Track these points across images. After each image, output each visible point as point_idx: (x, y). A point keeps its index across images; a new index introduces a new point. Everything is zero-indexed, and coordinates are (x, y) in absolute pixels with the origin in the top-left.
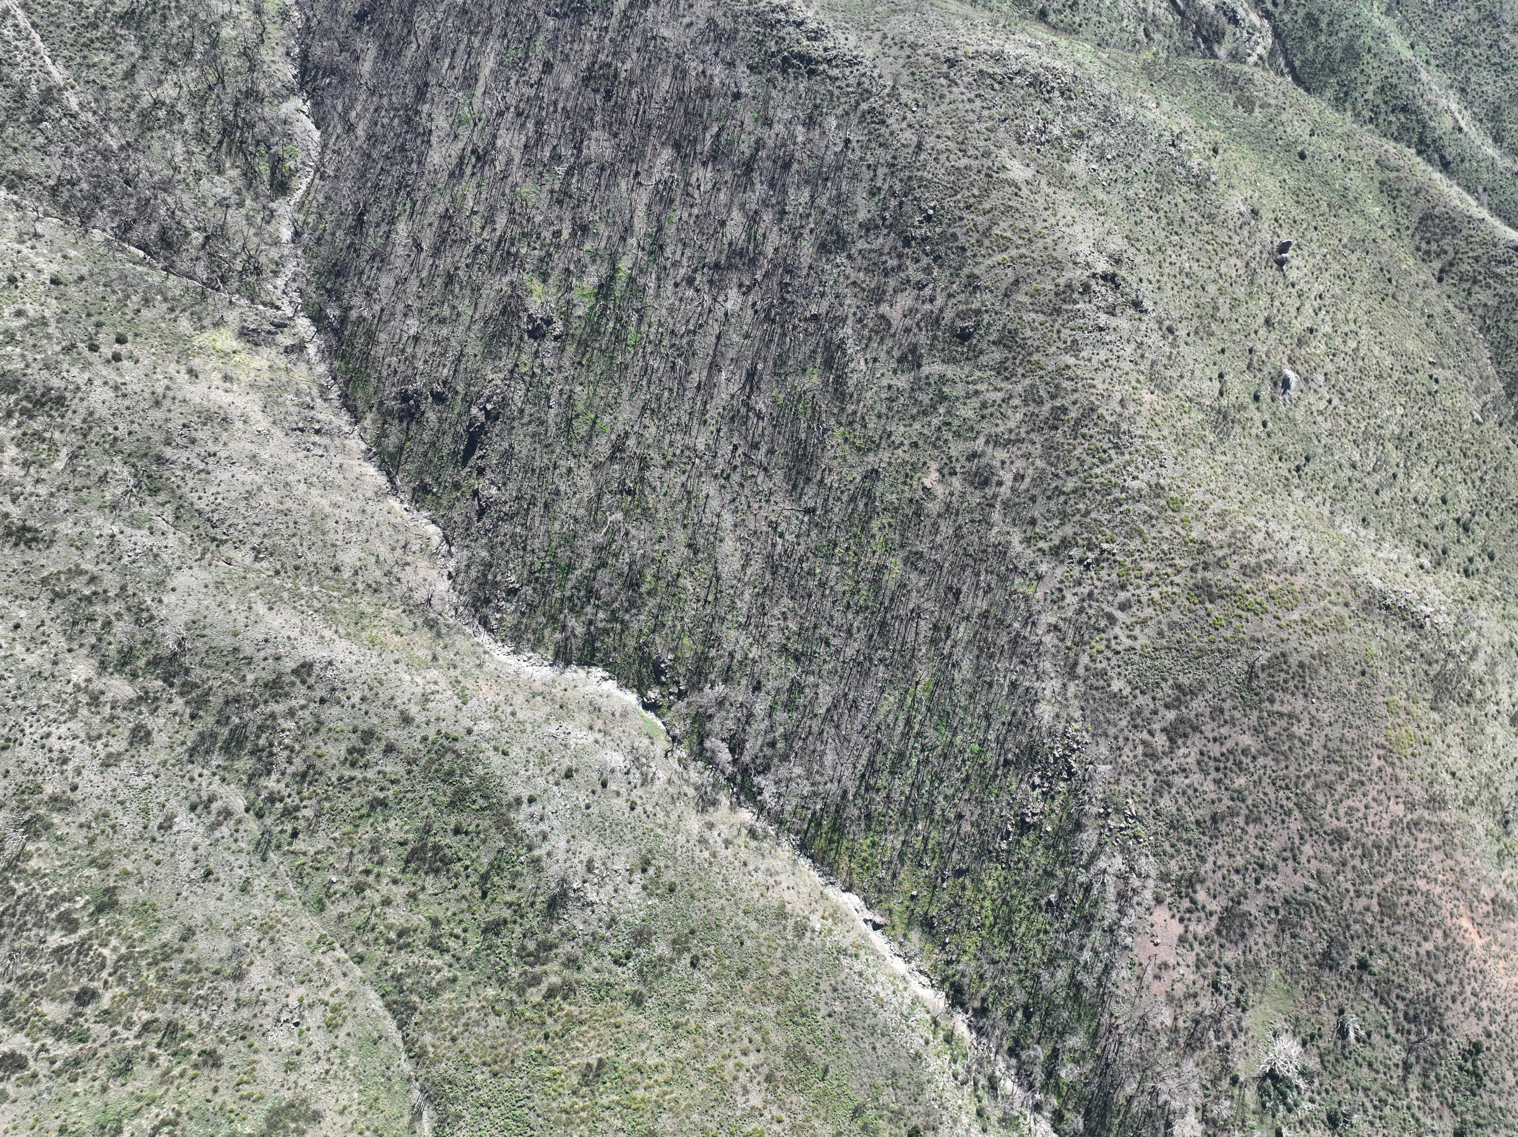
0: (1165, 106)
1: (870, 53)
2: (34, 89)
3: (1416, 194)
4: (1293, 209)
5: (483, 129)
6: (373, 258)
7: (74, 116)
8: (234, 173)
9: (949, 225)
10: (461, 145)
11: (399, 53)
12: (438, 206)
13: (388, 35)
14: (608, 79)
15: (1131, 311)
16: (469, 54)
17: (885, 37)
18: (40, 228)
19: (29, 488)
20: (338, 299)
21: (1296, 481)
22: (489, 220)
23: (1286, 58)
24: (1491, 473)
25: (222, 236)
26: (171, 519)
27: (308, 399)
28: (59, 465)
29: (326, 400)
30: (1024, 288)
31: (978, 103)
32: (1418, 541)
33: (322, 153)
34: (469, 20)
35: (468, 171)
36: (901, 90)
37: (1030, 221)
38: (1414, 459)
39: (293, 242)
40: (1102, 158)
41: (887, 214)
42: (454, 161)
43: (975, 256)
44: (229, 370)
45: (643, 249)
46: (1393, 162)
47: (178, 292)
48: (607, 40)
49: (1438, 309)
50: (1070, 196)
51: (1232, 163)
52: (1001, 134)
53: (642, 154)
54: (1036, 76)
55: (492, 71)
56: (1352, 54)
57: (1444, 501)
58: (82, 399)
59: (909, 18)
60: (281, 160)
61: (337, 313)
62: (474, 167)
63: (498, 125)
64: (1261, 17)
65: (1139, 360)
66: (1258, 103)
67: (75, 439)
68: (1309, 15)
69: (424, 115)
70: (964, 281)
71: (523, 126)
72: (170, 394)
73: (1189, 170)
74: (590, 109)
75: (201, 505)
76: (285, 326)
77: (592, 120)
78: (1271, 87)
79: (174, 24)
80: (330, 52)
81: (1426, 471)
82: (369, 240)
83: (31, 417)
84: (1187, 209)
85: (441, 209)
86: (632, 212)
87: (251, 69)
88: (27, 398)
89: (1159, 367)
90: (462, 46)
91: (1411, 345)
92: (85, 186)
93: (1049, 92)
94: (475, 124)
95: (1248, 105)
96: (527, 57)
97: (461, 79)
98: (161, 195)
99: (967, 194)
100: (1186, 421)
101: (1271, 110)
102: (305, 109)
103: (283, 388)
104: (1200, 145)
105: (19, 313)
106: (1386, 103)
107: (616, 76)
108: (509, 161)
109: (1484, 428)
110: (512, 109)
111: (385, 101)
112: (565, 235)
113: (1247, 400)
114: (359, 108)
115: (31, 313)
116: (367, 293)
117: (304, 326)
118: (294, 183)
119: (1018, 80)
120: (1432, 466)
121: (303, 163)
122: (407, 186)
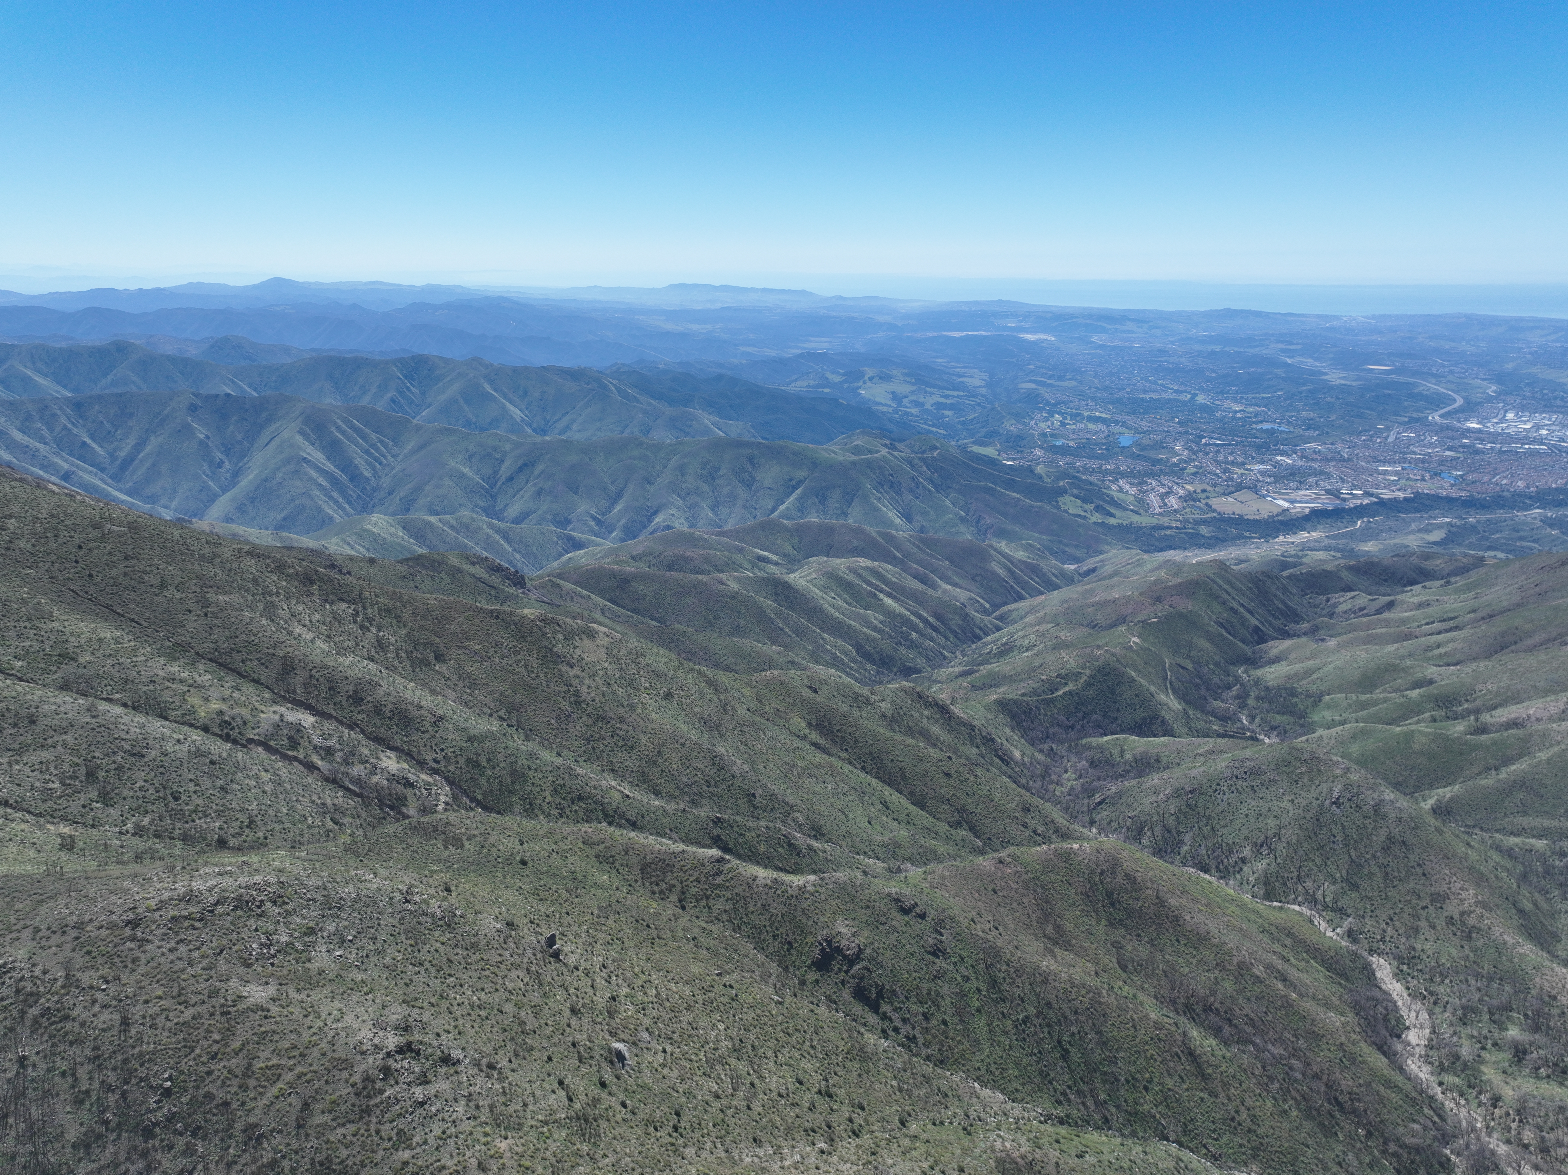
0: (382, 872)
1: (22, 954)
3: (627, 853)
4: (540, 906)
9: (197, 1087)
15: (443, 1070)
17: (37, 930)
21: (681, 1141)
23: (468, 796)
24: (815, 1037)
30: (318, 1107)
31: (183, 949)
32: (806, 1130)
36: (79, 975)
37: (294, 1036)
38: (756, 1060)
40: (343, 942)
41: (109, 1115)
43: (243, 1104)
46: (596, 838)
49: (696, 930)
50: (326, 991)
51: (468, 894)
52: (222, 966)
54: (239, 898)
56: (518, 776)
57: (801, 1083)
59: (62, 901)
64: (431, 775)
65: (476, 1113)
66: (464, 838)
68: (468, 761)
70: (241, 1138)
73: (433, 915)
78: (468, 822)
81: (772, 1064)
84: (448, 949)
89: (500, 1108)
91: (696, 969)
93: (259, 907)
95: (458, 843)
99: (206, 1043)
100: (553, 1147)
101: (478, 839)
104: (432, 891)
106: (564, 799)
109: (786, 1004)
113: (596, 1091)
119: (220, 909)
120: (773, 1059)
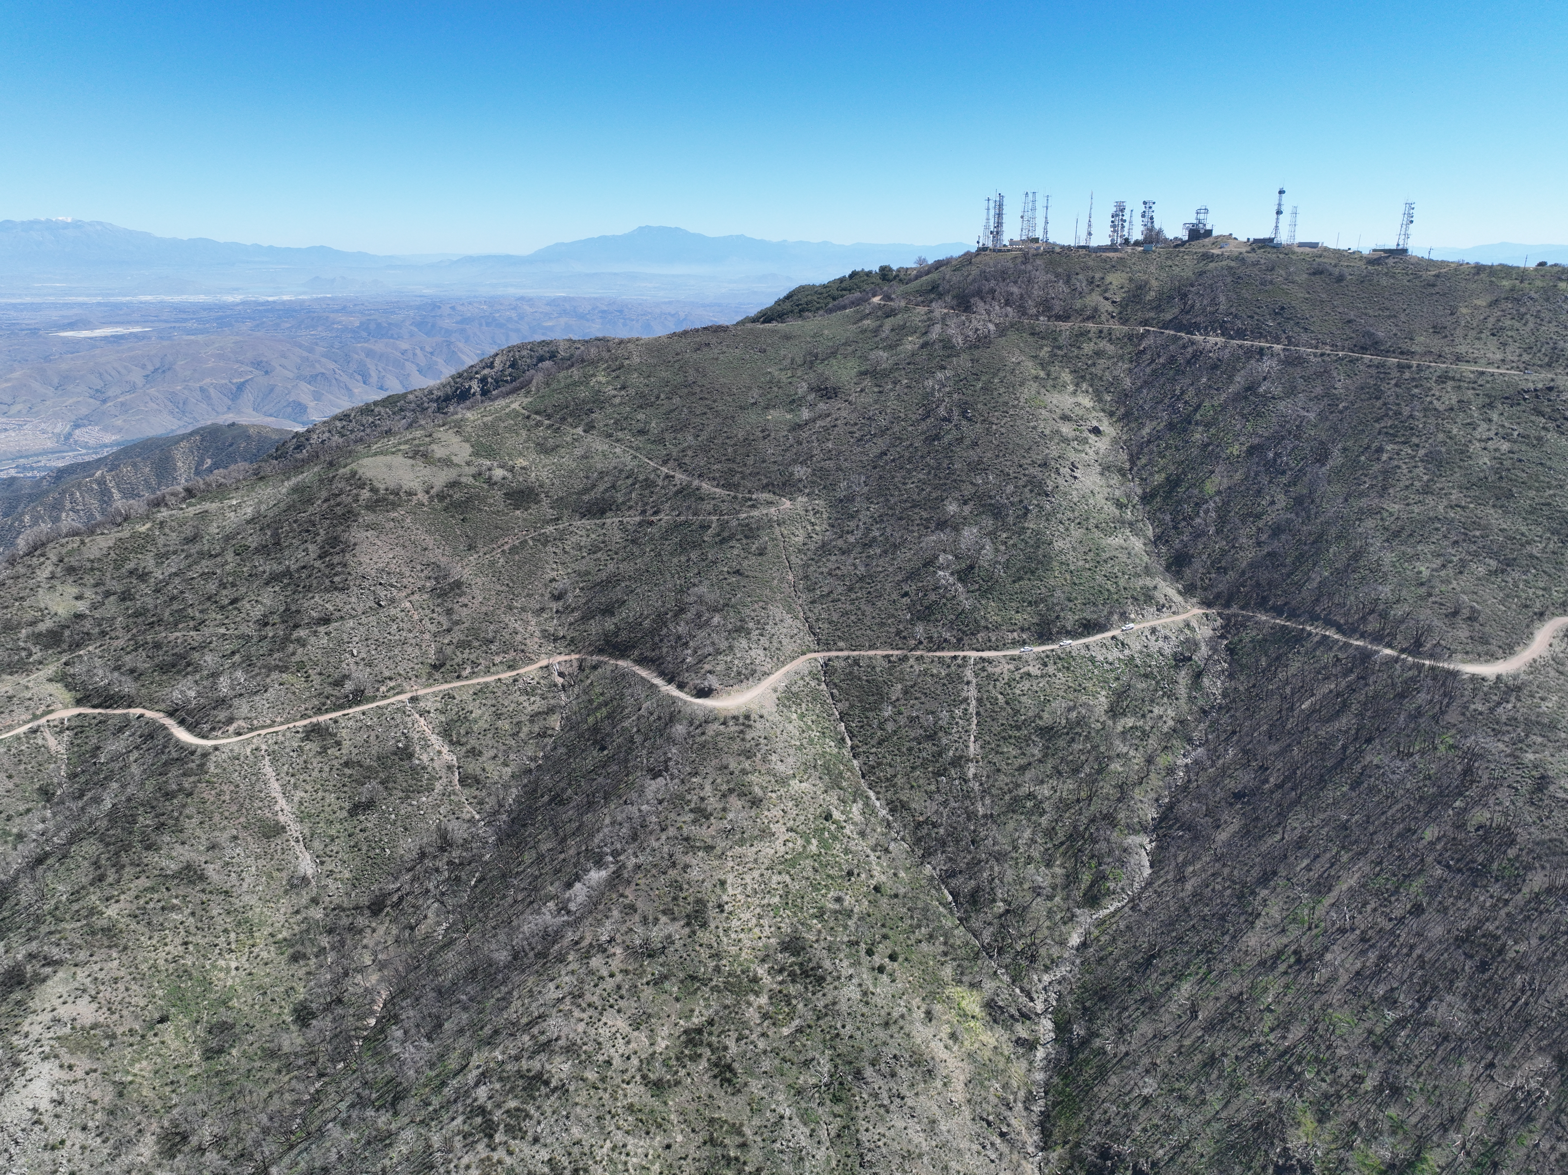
2: (951, 753)
5: (1317, 936)
6: (1143, 1001)
7: (965, 781)
8: (1059, 871)
10: (1285, 940)
11: (1260, 838)
12: (1234, 985)
13: (1257, 818)
14: (1489, 950)
16: (1332, 865)
18: (892, 846)
19: (754, 1037)
20: (1090, 1020)
22: (1283, 1025)
25: (1021, 916)
26: (833, 1134)
27: (1011, 1097)
28: (786, 1031)
29: (1026, 1109)
33: (1144, 889)
34: (1346, 837)
35: (1282, 968)
39: (1077, 949)
42: (1271, 952)
44: (960, 1029)
45: (1468, 1154)
47: (958, 942)
48: (1503, 913)
53: (1506, 1048)
55: (1350, 888)
58: (836, 988)
60: (1105, 878)
61: (1082, 1033)
62: (1290, 967)
63: (1336, 940)
67: (810, 1016)
69: (1258, 898)
71: (1363, 952)
72: (901, 1022)
74: (1454, 971)
75: (864, 1137)
76: (1029, 1019)
77: (1452, 982)
79: (1077, 746)
80: (1195, 812)
82: (1148, 982)
83: (793, 981)
85: (1235, 990)
86: (1469, 1104)
87: (1119, 800)
88: (801, 964)
90: (1328, 855)
92: (942, 831)
94: (1310, 929)
96: (1397, 891)
97: (1313, 883)
98: (993, 862)
102: (1148, 847)
103: (996, 1073)
105: (838, 900)
107: (1501, 951)
108: (1332, 979)
110: (1358, 932)
111: (1226, 871)
112: (1368, 1085)
114: (1198, 866)
115: (846, 903)
116: (1120, 1030)
117: (1046, 1027)
118: (1105, 902)
121: (1123, 889)
122: (1211, 952)
